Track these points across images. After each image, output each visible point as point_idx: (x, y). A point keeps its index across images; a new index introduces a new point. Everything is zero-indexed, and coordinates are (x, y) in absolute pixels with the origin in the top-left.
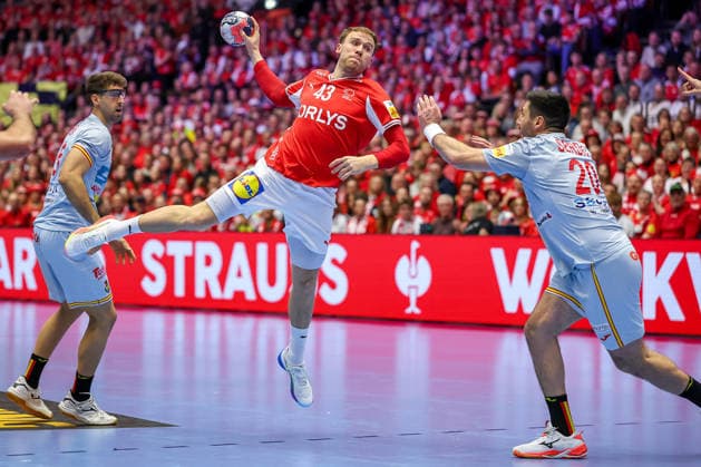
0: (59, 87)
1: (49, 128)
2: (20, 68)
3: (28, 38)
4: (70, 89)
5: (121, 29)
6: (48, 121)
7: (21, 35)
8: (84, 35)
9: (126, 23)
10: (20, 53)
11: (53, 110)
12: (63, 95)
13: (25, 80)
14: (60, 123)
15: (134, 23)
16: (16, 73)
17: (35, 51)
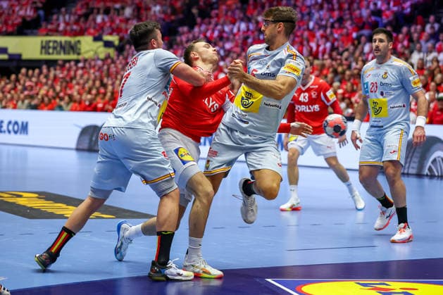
0: (114, 39)
1: (109, 61)
2: (94, 28)
3: (98, 13)
4: (121, 40)
5: (148, 9)
6: (108, 57)
7: (95, 11)
8: (128, 12)
9: (151, 5)
10: (94, 20)
11: (111, 51)
12: (117, 43)
13: (97, 35)
14: (115, 58)
15: (155, 6)
16: (92, 31)
17: (103, 19)
